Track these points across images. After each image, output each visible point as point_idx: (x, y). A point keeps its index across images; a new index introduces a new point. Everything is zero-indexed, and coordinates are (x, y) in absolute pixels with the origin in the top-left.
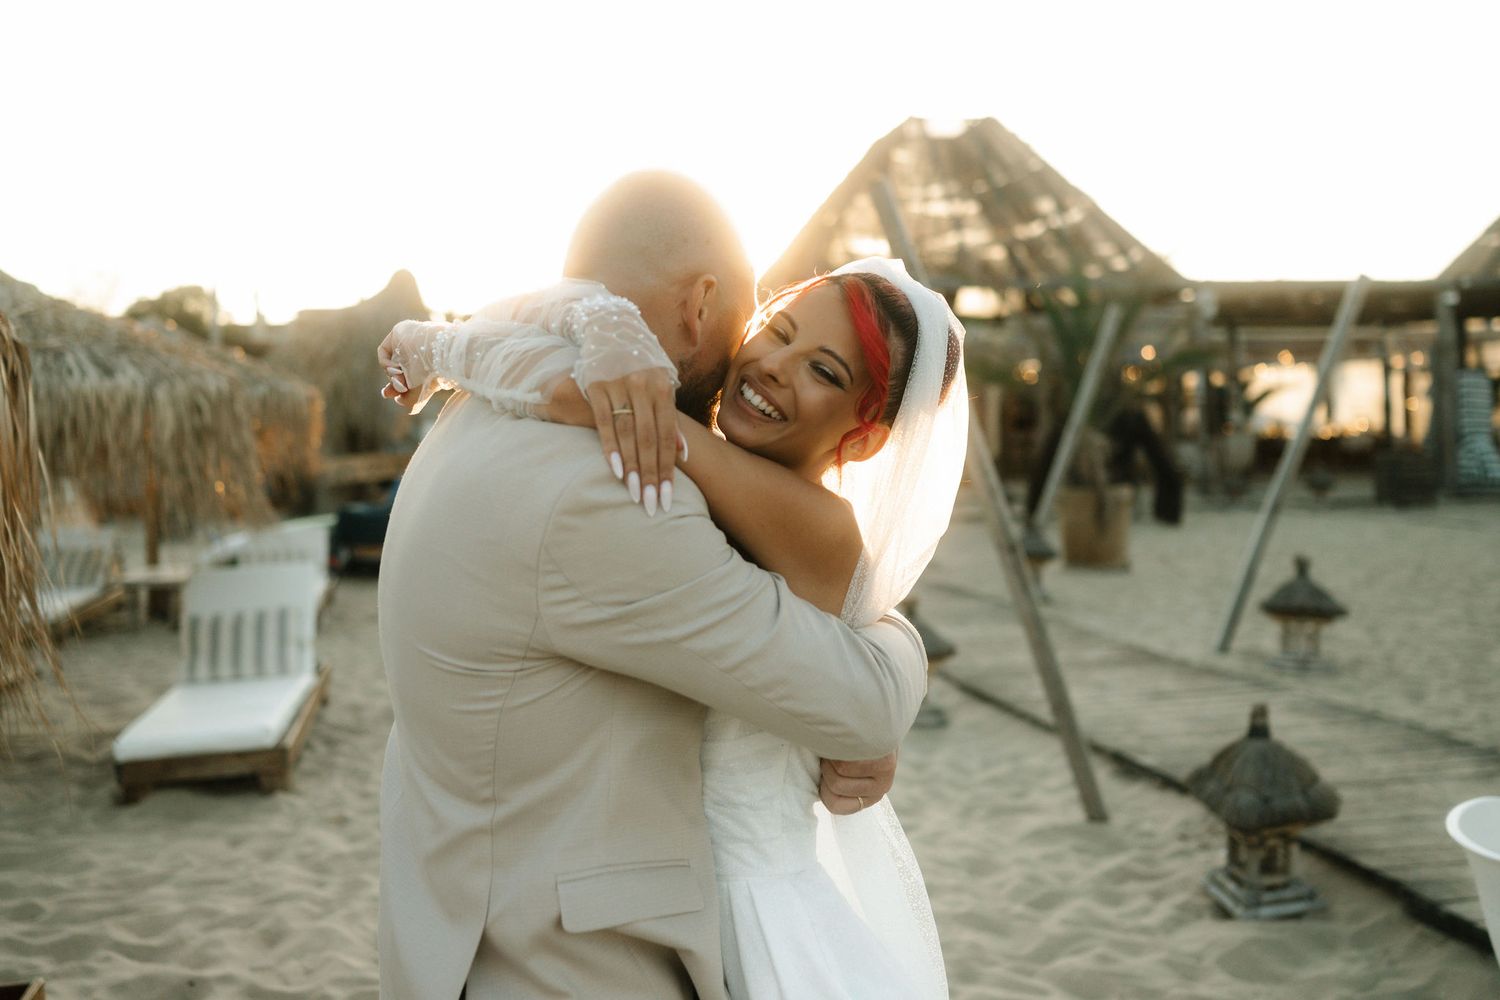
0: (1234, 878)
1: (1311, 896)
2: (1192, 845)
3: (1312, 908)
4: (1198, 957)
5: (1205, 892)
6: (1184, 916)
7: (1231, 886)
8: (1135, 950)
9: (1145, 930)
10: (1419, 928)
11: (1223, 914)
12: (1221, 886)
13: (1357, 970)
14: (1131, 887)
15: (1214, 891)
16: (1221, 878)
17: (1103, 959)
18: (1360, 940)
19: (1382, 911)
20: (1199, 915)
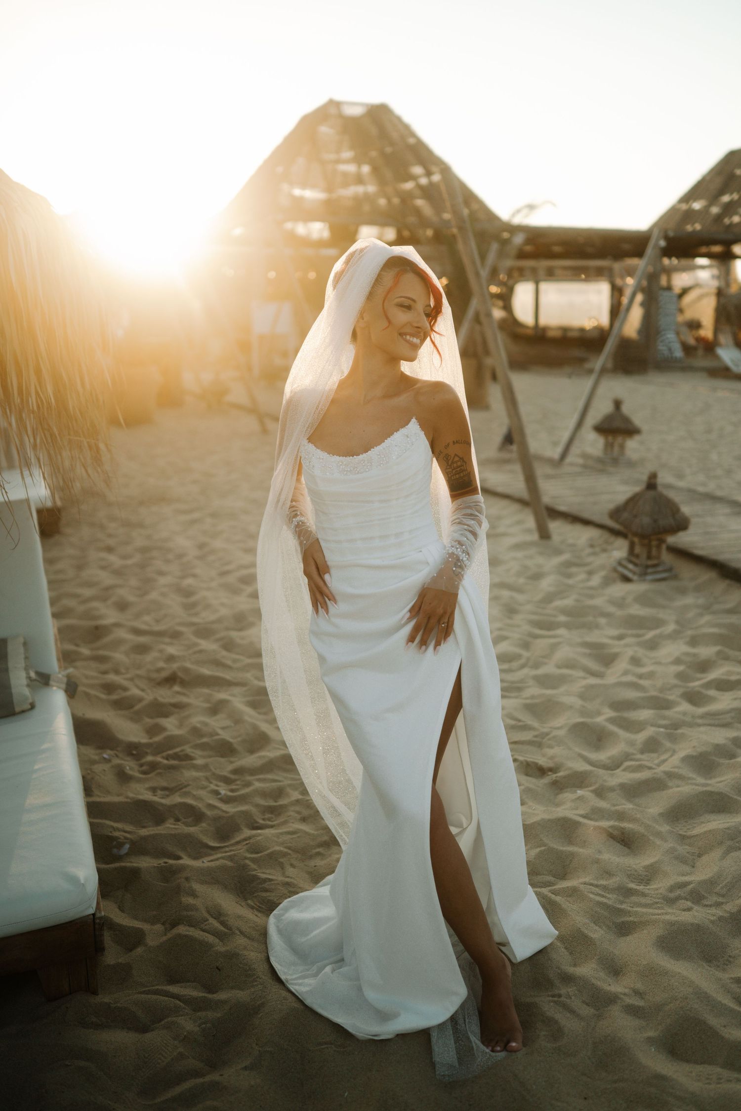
0: (631, 562)
1: (670, 570)
2: (597, 549)
3: (671, 575)
4: (624, 599)
5: (615, 570)
6: (607, 582)
7: (631, 566)
8: (592, 597)
9: (591, 588)
10: (727, 582)
11: (627, 579)
12: (625, 567)
13: (701, 601)
14: (574, 570)
15: (620, 569)
16: (625, 563)
17: (577, 601)
18: (698, 589)
19: (707, 575)
20: (614, 581)
